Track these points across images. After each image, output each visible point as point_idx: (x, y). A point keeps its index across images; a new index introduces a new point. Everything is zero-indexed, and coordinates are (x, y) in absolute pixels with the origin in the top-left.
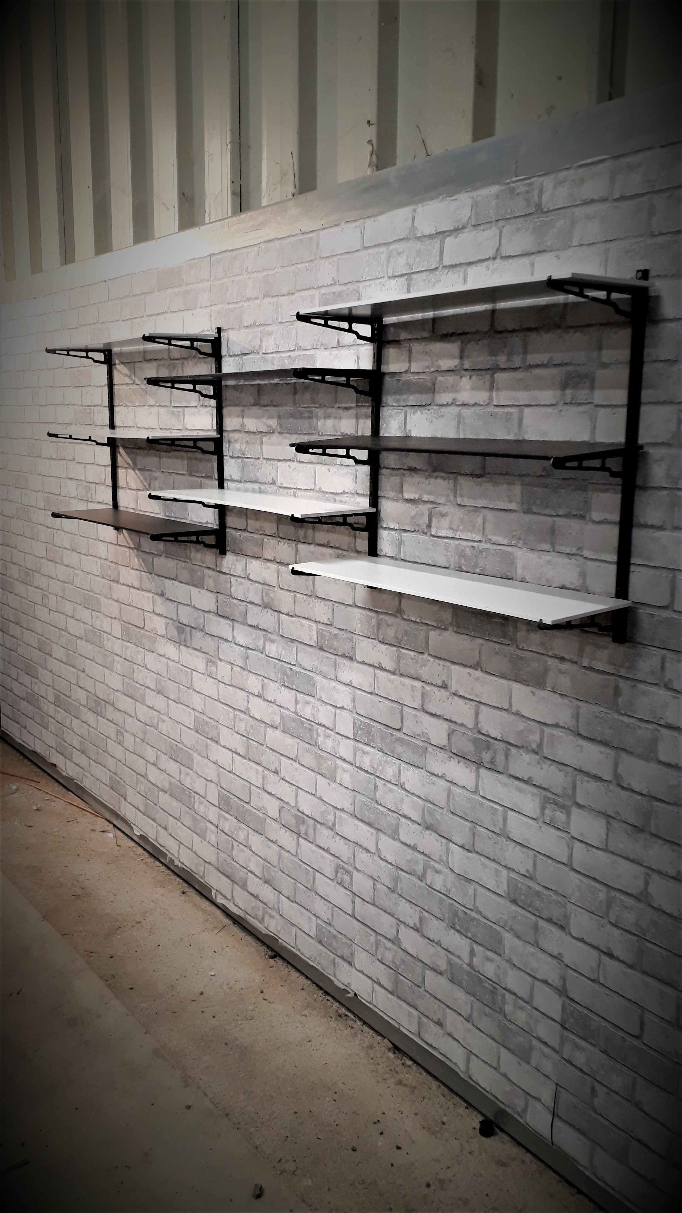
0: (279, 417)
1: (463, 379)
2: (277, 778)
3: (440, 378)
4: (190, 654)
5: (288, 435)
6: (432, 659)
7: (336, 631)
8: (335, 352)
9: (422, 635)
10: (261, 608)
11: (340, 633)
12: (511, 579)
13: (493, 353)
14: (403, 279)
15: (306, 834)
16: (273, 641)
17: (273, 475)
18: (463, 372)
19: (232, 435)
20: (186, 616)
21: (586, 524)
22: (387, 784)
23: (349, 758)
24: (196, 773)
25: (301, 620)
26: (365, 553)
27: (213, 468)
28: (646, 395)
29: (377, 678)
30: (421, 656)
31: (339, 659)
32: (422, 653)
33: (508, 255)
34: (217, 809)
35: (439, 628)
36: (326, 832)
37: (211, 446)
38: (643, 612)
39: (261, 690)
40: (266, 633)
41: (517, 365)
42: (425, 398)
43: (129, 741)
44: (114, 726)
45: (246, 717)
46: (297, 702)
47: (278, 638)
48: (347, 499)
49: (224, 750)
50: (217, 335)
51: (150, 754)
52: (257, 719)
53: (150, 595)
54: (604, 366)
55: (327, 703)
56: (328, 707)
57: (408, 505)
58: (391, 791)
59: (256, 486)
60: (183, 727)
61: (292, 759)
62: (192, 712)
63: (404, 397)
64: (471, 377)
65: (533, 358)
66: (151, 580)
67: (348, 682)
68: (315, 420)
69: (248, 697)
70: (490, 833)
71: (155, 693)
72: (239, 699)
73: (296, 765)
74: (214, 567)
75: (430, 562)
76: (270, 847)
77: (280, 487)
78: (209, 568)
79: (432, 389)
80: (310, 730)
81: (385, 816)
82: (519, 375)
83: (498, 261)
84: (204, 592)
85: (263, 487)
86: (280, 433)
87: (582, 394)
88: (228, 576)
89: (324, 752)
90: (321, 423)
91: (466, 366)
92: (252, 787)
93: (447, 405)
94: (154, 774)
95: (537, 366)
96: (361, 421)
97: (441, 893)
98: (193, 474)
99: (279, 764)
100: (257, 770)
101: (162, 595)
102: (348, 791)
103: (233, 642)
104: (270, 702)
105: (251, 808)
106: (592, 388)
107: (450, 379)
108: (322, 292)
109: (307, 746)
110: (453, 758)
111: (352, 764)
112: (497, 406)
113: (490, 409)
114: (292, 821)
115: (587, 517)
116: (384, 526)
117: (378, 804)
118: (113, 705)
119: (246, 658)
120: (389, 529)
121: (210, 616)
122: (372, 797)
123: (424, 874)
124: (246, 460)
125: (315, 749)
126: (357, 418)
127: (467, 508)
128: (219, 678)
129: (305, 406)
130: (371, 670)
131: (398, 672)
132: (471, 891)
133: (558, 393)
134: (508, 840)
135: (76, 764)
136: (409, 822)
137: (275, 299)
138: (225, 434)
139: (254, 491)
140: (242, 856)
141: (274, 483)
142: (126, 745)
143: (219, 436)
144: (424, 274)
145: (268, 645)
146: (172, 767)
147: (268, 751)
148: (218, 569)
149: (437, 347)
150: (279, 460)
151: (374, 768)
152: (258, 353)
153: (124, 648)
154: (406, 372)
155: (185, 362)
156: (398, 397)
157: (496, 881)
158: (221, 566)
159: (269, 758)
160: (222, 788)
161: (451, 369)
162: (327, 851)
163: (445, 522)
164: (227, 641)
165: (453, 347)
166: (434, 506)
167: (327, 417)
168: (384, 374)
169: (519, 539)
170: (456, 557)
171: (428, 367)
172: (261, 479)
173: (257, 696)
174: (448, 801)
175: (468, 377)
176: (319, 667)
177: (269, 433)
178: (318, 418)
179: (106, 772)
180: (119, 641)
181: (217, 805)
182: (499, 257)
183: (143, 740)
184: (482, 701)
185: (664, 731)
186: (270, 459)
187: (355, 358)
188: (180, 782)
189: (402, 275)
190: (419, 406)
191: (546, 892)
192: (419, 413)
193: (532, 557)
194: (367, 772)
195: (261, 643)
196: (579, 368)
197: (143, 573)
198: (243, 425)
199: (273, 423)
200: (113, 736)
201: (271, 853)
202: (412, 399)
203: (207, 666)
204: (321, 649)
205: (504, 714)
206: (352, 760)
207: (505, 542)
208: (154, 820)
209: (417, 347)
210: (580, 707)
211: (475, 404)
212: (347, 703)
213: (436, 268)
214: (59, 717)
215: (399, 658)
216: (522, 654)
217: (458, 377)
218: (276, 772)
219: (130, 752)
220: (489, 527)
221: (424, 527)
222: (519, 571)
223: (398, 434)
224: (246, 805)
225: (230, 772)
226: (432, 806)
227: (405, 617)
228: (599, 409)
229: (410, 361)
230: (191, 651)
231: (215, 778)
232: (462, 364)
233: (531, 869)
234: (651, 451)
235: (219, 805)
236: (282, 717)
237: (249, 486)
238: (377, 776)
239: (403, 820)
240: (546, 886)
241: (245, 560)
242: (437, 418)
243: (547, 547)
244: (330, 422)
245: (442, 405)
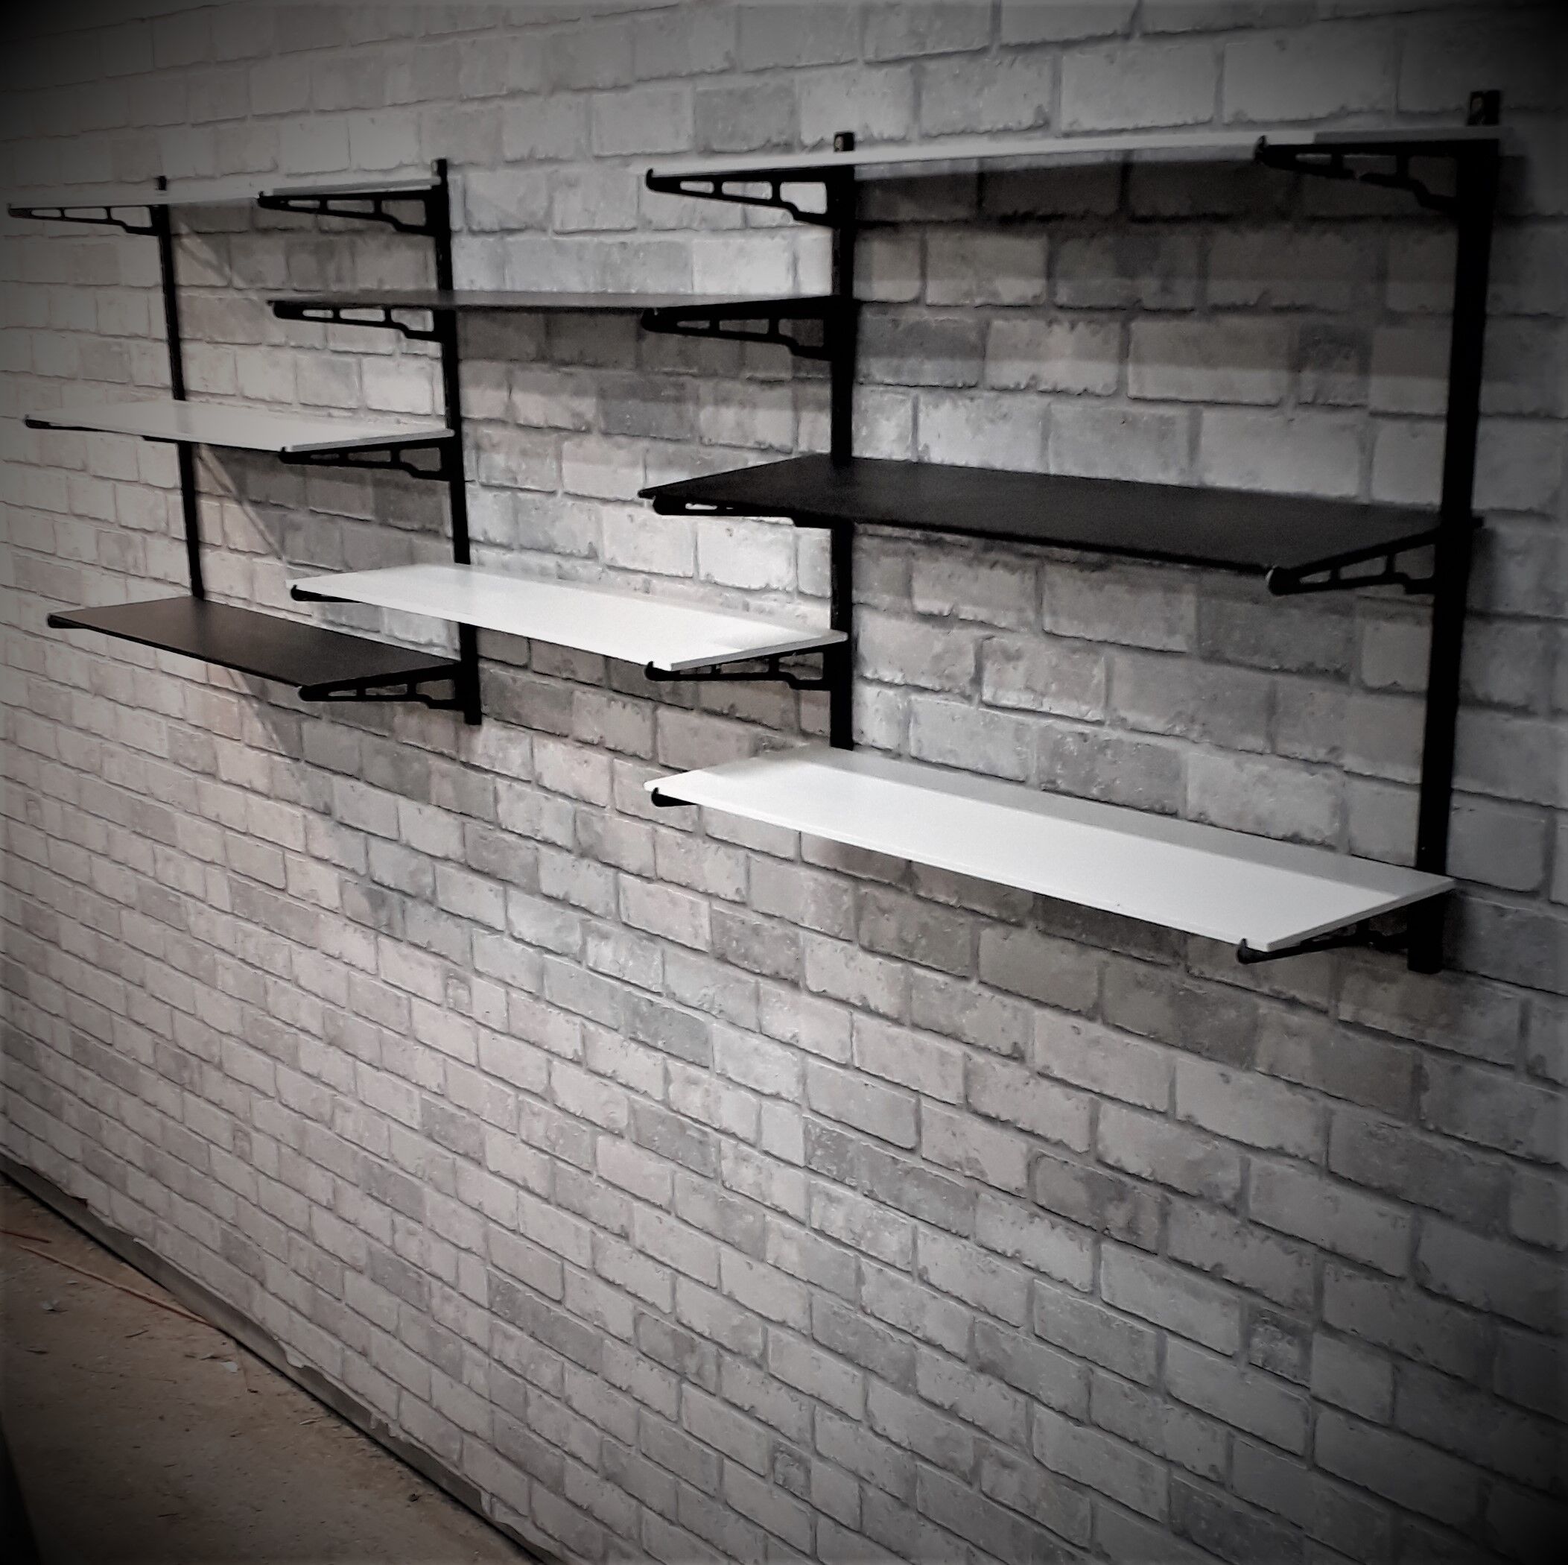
0: (602, 395)
1: (1056, 328)
2: (627, 1249)
3: (998, 323)
4: (405, 958)
5: (622, 440)
6: (987, 994)
7: (756, 920)
8: (737, 240)
9: (963, 936)
10: (572, 857)
11: (767, 924)
12: (1174, 815)
13: (1125, 270)
14: (903, 70)
15: (698, 1374)
16: (605, 936)
17: (591, 537)
18: (1054, 313)
19: (486, 430)
20: (388, 865)
21: (1349, 694)
22: (886, 1269)
23: (796, 1209)
24: (432, 1230)
25: (673, 890)
26: (822, 737)
27: (439, 508)
28: (1491, 395)
29: (858, 1033)
30: (962, 985)
31: (767, 985)
32: (964, 978)
33: (1159, 29)
34: (487, 1314)
35: (1003, 921)
36: (747, 1372)
37: (432, 460)
38: (1480, 904)
39: (579, 1048)
40: (588, 917)
41: (1186, 303)
42: (960, 370)
43: (264, 1151)
44: (225, 1116)
45: (547, 1108)
46: (667, 1079)
47: (617, 930)
48: (774, 604)
49: (497, 1180)
50: (437, 180)
51: (318, 1183)
52: (574, 1115)
53: (298, 812)
54: (1395, 318)
55: (740, 1085)
56: (743, 1092)
57: (925, 628)
58: (894, 1284)
59: (549, 561)
60: (395, 1126)
61: (660, 1207)
62: (416, 1091)
63: (912, 362)
64: (1073, 327)
65: (1220, 291)
66: (297, 774)
67: (788, 1037)
68: (690, 407)
69: (550, 1062)
70: (1127, 1385)
71: (321, 1044)
72: (529, 1067)
73: (670, 1221)
74: (453, 753)
75: (981, 767)
76: (615, 1402)
77: (611, 567)
78: (441, 754)
79: (978, 350)
80: (701, 1142)
81: (884, 1340)
82: (1189, 327)
83: (1136, 42)
84: (430, 811)
85: (567, 565)
86: (606, 434)
87: (1342, 383)
88: (489, 777)
89: (735, 1195)
90: (705, 415)
91: (1063, 296)
92: (568, 1267)
93: (1015, 390)
94: (328, 1230)
95: (1233, 309)
96: (807, 416)
97: (1014, 1510)
98: (391, 521)
99: (631, 1217)
100: (578, 1229)
101: (327, 812)
102: (795, 1284)
103: (507, 932)
104: (603, 1076)
105: (567, 1315)
106: (1364, 369)
107: (1024, 327)
108: (700, 89)
109: (696, 1179)
110: (1039, 1217)
111: (802, 1223)
112: (1136, 400)
113: (1122, 407)
114: (666, 1346)
115: (1353, 678)
116: (869, 674)
117: (866, 1313)
118: (219, 1067)
119: (541, 973)
120: (880, 682)
121: (449, 869)
122: (851, 1297)
123: (976, 1470)
124: (521, 495)
125: (716, 1187)
126: (796, 409)
127: (1066, 642)
128: (477, 1014)
129: (666, 369)
130: (842, 1012)
131: (907, 1021)
132: (1084, 1509)
133: (1284, 377)
134: (1168, 1399)
135: (136, 1201)
136: (937, 1355)
137: (581, 98)
138: (466, 428)
139: (543, 574)
140: (548, 1419)
141: (593, 555)
142: (256, 1162)
143: (451, 433)
144: (954, 62)
145: (592, 944)
146: (373, 1215)
147: (603, 1186)
148: (463, 759)
149: (990, 245)
150: (605, 501)
151: (854, 1233)
152: (544, 230)
153: (240, 936)
154: (916, 301)
155: (359, 241)
156: (895, 362)
157: (1142, 1489)
158: (470, 750)
159: (606, 1204)
160: (496, 1267)
161: (1022, 302)
162: (749, 1413)
163: (1016, 673)
164: (491, 929)
165: (1030, 249)
166: (987, 633)
167: (722, 400)
168: (860, 303)
169: (1193, 720)
170: (1043, 758)
171: (968, 294)
172: (562, 544)
173: (571, 1060)
174: (1030, 1311)
175: (1067, 325)
176: (718, 1000)
177: (577, 431)
178: (698, 401)
179: (212, 1223)
180: (225, 917)
181: (487, 1305)
182: (1138, 35)
183: (299, 1152)
184: (1105, 1093)
185: (1525, 1172)
186: (583, 497)
187: (786, 257)
188: (392, 1248)
189: (899, 61)
190: (948, 388)
191: (1256, 1516)
192: (947, 406)
193: (1223, 763)
194: (838, 1241)
195: (575, 938)
196: (1330, 321)
197: (277, 758)
198: (510, 407)
199: (588, 407)
200: (225, 1138)
201: (619, 1414)
202: (931, 371)
203: (446, 987)
204: (723, 959)
205: (1156, 1122)
206: (802, 1216)
207: (1159, 726)
208: (335, 1335)
209: (940, 243)
210: (1332, 1113)
211: (1085, 393)
212: (788, 1087)
213: (983, 51)
214: (87, 1091)
215: (909, 988)
216: (1200, 988)
217: (1041, 324)
218: (624, 1236)
219: (268, 1176)
220: (1122, 690)
221: (964, 682)
222: (1192, 797)
223: (899, 453)
224: (554, 1307)
225: (513, 1231)
226: (991, 1321)
227: (922, 894)
228: (1380, 421)
229: (923, 276)
230: (405, 949)
231: (477, 1244)
232: (1052, 292)
233: (1220, 1462)
234: (1504, 529)
235: (491, 1304)
236: (633, 1112)
237: (533, 559)
238: (861, 1252)
239: (924, 1350)
240: (1255, 1501)
241: (528, 740)
242: (992, 421)
243: (1257, 742)
244: (729, 415)
245: (1005, 390)
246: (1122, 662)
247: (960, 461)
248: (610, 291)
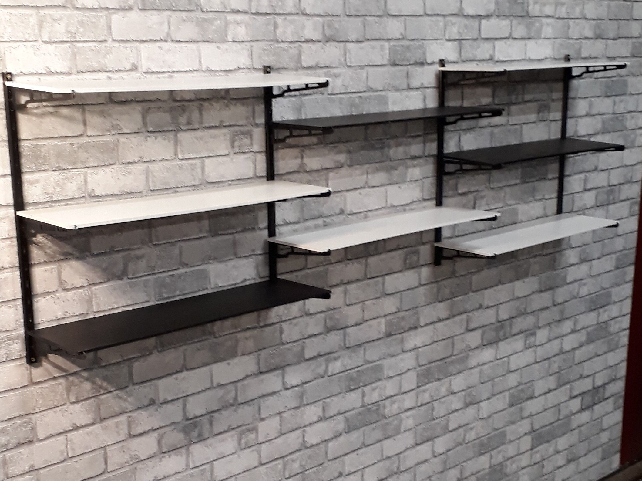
0: (349, 152)
5: (358, 166)
8: (405, 93)
12: (516, 223)
13: (509, 94)
14: (456, 43)
17: (341, 206)
21: (546, 182)
25: (370, 322)
26: (431, 241)
33: (515, 37)
41: (520, 101)
48: (415, 206)
54: (554, 101)
57: (461, 197)
59: (320, 221)
63: (459, 124)
65: (528, 97)
68: (386, 149)
77: (350, 214)
82: (521, 106)
85: (328, 220)
86: (350, 166)
87: (545, 115)
90: (392, 151)
91: (496, 102)
93: (485, 127)
95: (528, 101)
96: (428, 145)
106: (549, 112)
108: (391, 44)
112: (511, 125)
113: (508, 127)
115: (547, 178)
126: (424, 143)
127: (495, 189)
129: (377, 138)
133: (536, 115)
137: (341, 44)
139: (316, 227)
141: (342, 212)
144: (470, 41)
149: (480, 90)
150: (348, 191)
152: (323, 94)
158: (267, 319)
163: (484, 201)
165: (488, 91)
166: (477, 193)
167: (398, 145)
169: (520, 198)
172: (326, 213)
177: (337, 168)
178: (389, 147)
186: (338, 192)
187: (422, 97)
189: (455, 40)
190: (468, 129)
192: (468, 135)
193: (525, 206)
196: (544, 102)
198: (302, 165)
199: (342, 158)
202: (464, 125)
207: (514, 203)
209: (467, 91)
210: (542, 277)
211: (501, 125)
220: (507, 197)
222: (520, 218)
223: (454, 150)
228: (551, 122)
229: (462, 100)
232: (493, 100)
237: (312, 223)
242: (479, 136)
243: (531, 199)
244: (401, 149)
245: (483, 127)
246: (508, 190)
247: (471, 149)
248: (354, 114)
